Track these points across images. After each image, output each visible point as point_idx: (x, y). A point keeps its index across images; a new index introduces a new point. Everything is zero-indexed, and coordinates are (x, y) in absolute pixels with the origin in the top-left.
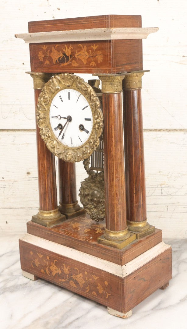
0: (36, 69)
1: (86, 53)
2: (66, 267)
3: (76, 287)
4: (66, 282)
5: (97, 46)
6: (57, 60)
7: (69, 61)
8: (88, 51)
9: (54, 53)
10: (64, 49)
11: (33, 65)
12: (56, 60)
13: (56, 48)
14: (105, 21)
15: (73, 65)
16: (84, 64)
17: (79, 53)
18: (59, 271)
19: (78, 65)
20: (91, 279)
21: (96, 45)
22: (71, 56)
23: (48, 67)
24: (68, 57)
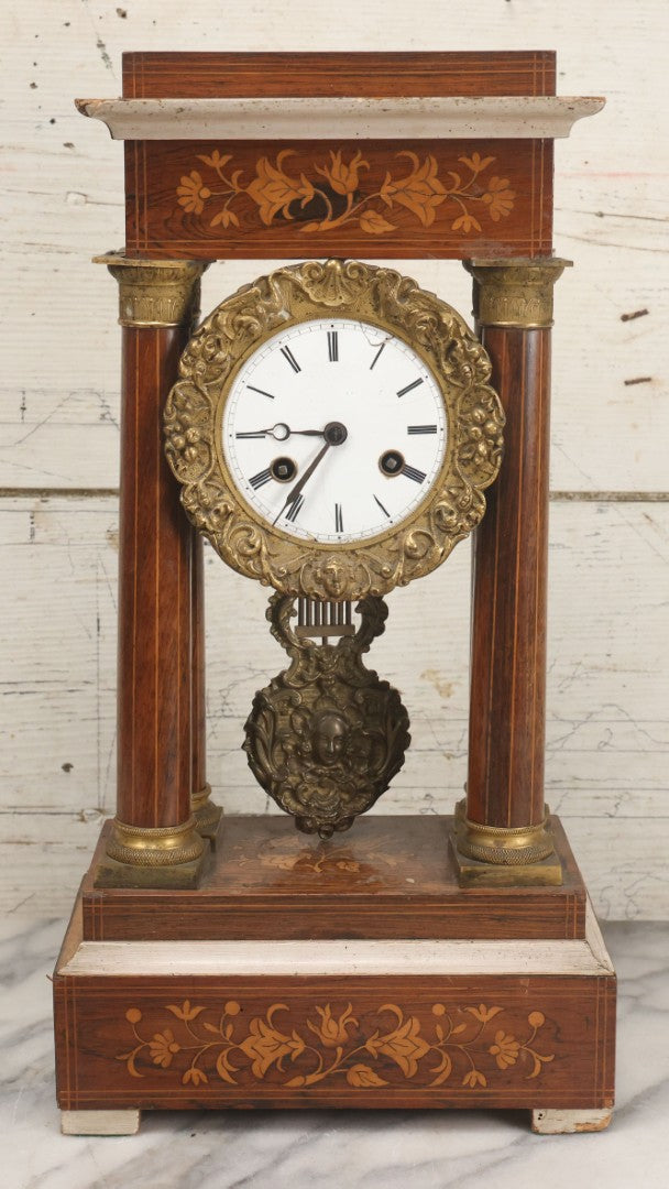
0: (159, 246)
1: (436, 184)
2: (335, 1018)
3: (381, 1083)
4: (328, 1081)
5: (490, 159)
6: (281, 210)
7: (347, 214)
8: (442, 176)
9: (270, 181)
10: (322, 168)
11: (145, 227)
12: (276, 209)
13: (279, 165)
14: (535, 70)
15: (366, 227)
16: (421, 225)
17: (402, 184)
18: (292, 1045)
19: (390, 228)
20: (461, 1028)
21: (482, 157)
22: (356, 194)
23: (232, 238)
24: (345, 197)
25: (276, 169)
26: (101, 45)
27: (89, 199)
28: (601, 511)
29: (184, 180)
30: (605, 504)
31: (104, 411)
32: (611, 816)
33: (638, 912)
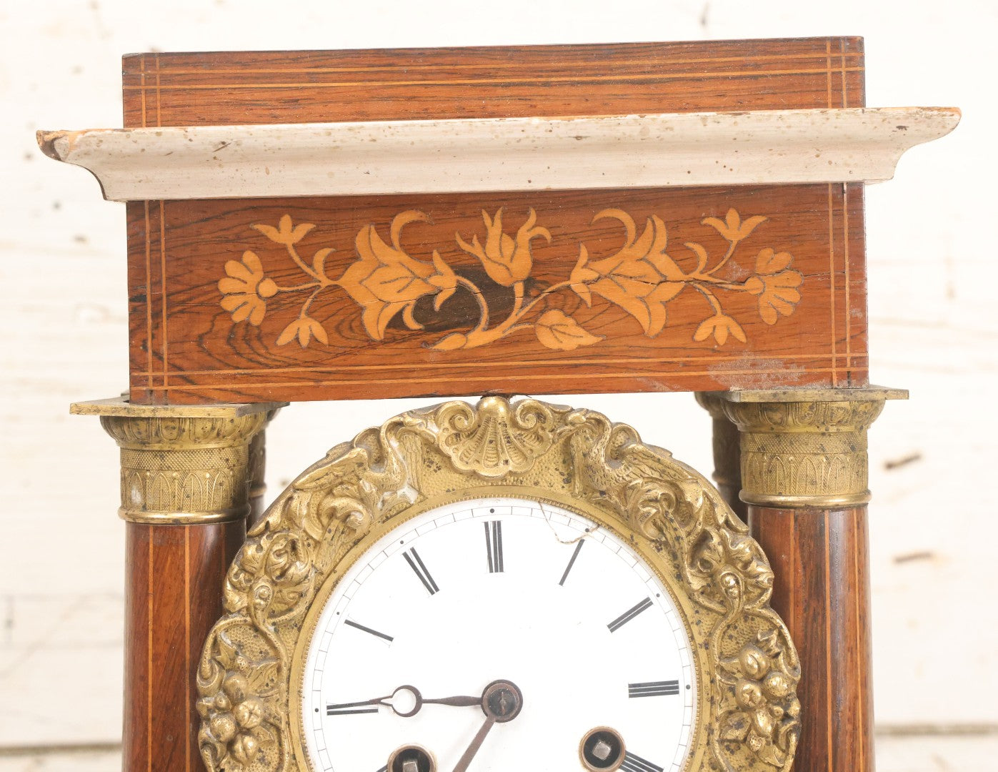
0: (188, 380)
1: (665, 264)
5: (757, 220)
6: (399, 315)
7: (513, 319)
8: (675, 249)
9: (381, 265)
11: (164, 350)
12: (391, 312)
13: (395, 237)
14: (829, 69)
15: (548, 340)
16: (642, 333)
17: (605, 265)
19: (589, 340)
21: (744, 217)
22: (529, 283)
23: (316, 364)
24: (510, 290)
25: (391, 244)
29: (232, 267)
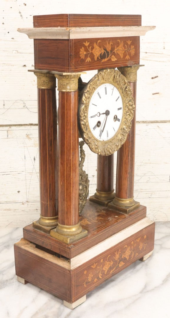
0: (76, 68)
1: (123, 48)
5: (131, 41)
6: (98, 57)
7: (109, 57)
8: (124, 46)
9: (96, 49)
10: (105, 45)
11: (74, 63)
14: (139, 20)
15: (112, 60)
16: (121, 58)
17: (118, 48)
19: (116, 59)
22: (111, 51)
23: (90, 65)
24: (109, 52)
25: (97, 45)
26: (20, 13)
27: (18, 52)
28: (147, 125)
29: (81, 49)
30: (148, 124)
31: (24, 105)
32: (150, 198)
33: (156, 220)
